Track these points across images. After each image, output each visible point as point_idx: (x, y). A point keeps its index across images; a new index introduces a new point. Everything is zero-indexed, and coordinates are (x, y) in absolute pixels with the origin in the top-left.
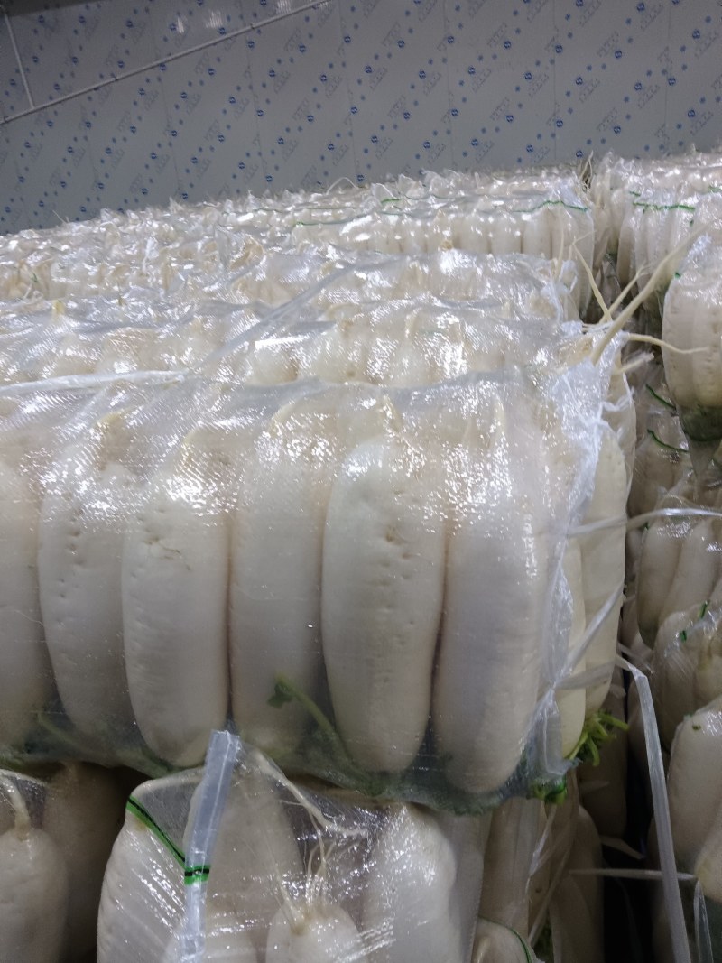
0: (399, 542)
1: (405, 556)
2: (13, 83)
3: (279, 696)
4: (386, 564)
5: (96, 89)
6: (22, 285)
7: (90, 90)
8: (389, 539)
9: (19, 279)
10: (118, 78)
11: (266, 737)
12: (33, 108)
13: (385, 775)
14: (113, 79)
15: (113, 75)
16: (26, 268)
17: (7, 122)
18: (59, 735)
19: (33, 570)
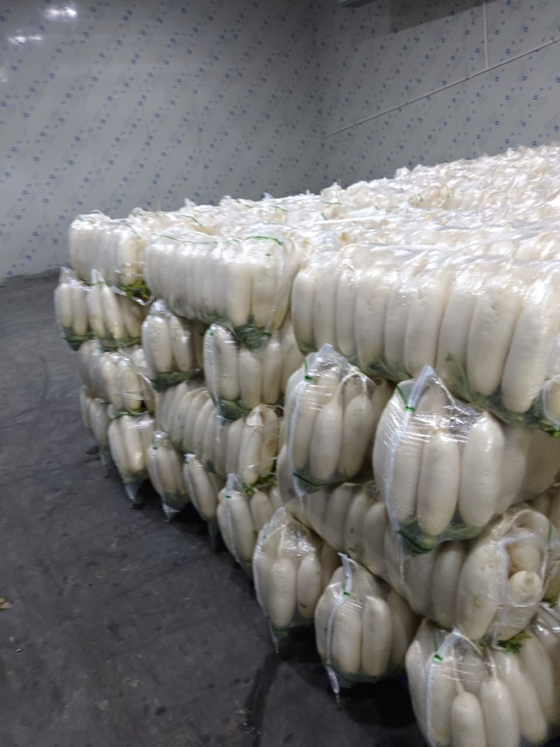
0: (496, 310)
1: (498, 315)
2: (478, 51)
3: (449, 358)
4: (489, 316)
5: (537, 50)
6: (440, 199)
7: (532, 52)
8: (493, 308)
9: (439, 195)
10: (556, 40)
11: (444, 374)
12: (487, 68)
13: (478, 394)
14: (551, 42)
15: (552, 38)
16: (445, 188)
17: (467, 79)
18: (382, 365)
19: (386, 306)
